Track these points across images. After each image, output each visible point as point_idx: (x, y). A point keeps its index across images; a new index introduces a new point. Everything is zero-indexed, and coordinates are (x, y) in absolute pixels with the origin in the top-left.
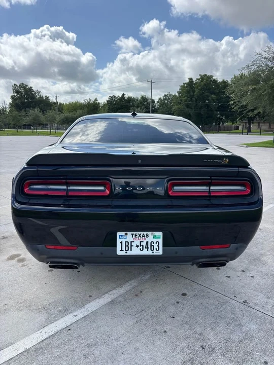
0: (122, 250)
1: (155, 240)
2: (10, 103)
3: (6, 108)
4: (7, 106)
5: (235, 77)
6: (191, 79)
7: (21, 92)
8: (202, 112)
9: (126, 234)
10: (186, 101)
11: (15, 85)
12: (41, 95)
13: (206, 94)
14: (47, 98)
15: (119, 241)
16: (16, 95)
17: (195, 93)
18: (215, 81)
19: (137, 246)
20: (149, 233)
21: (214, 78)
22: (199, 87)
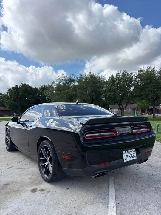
0: (125, 160)
1: (134, 153)
5: (41, 86)
6: (16, 86)
8: (25, 104)
9: (126, 152)
10: (14, 98)
13: (27, 94)
15: (124, 155)
17: (20, 94)
18: (31, 88)
19: (129, 157)
20: (132, 150)
21: (30, 86)
22: (22, 91)
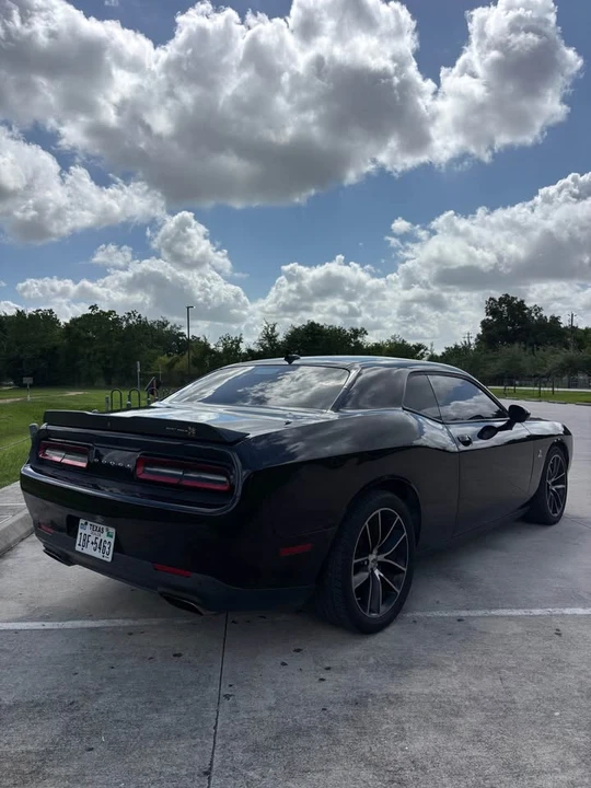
0: (79, 545)
1: (108, 539)
2: (478, 336)
3: (470, 345)
4: (472, 341)
7: (502, 313)
9: (87, 523)
11: (491, 299)
12: (541, 316)
14: (555, 320)
15: (80, 530)
16: (490, 318)
19: (92, 543)
20: (105, 527)
